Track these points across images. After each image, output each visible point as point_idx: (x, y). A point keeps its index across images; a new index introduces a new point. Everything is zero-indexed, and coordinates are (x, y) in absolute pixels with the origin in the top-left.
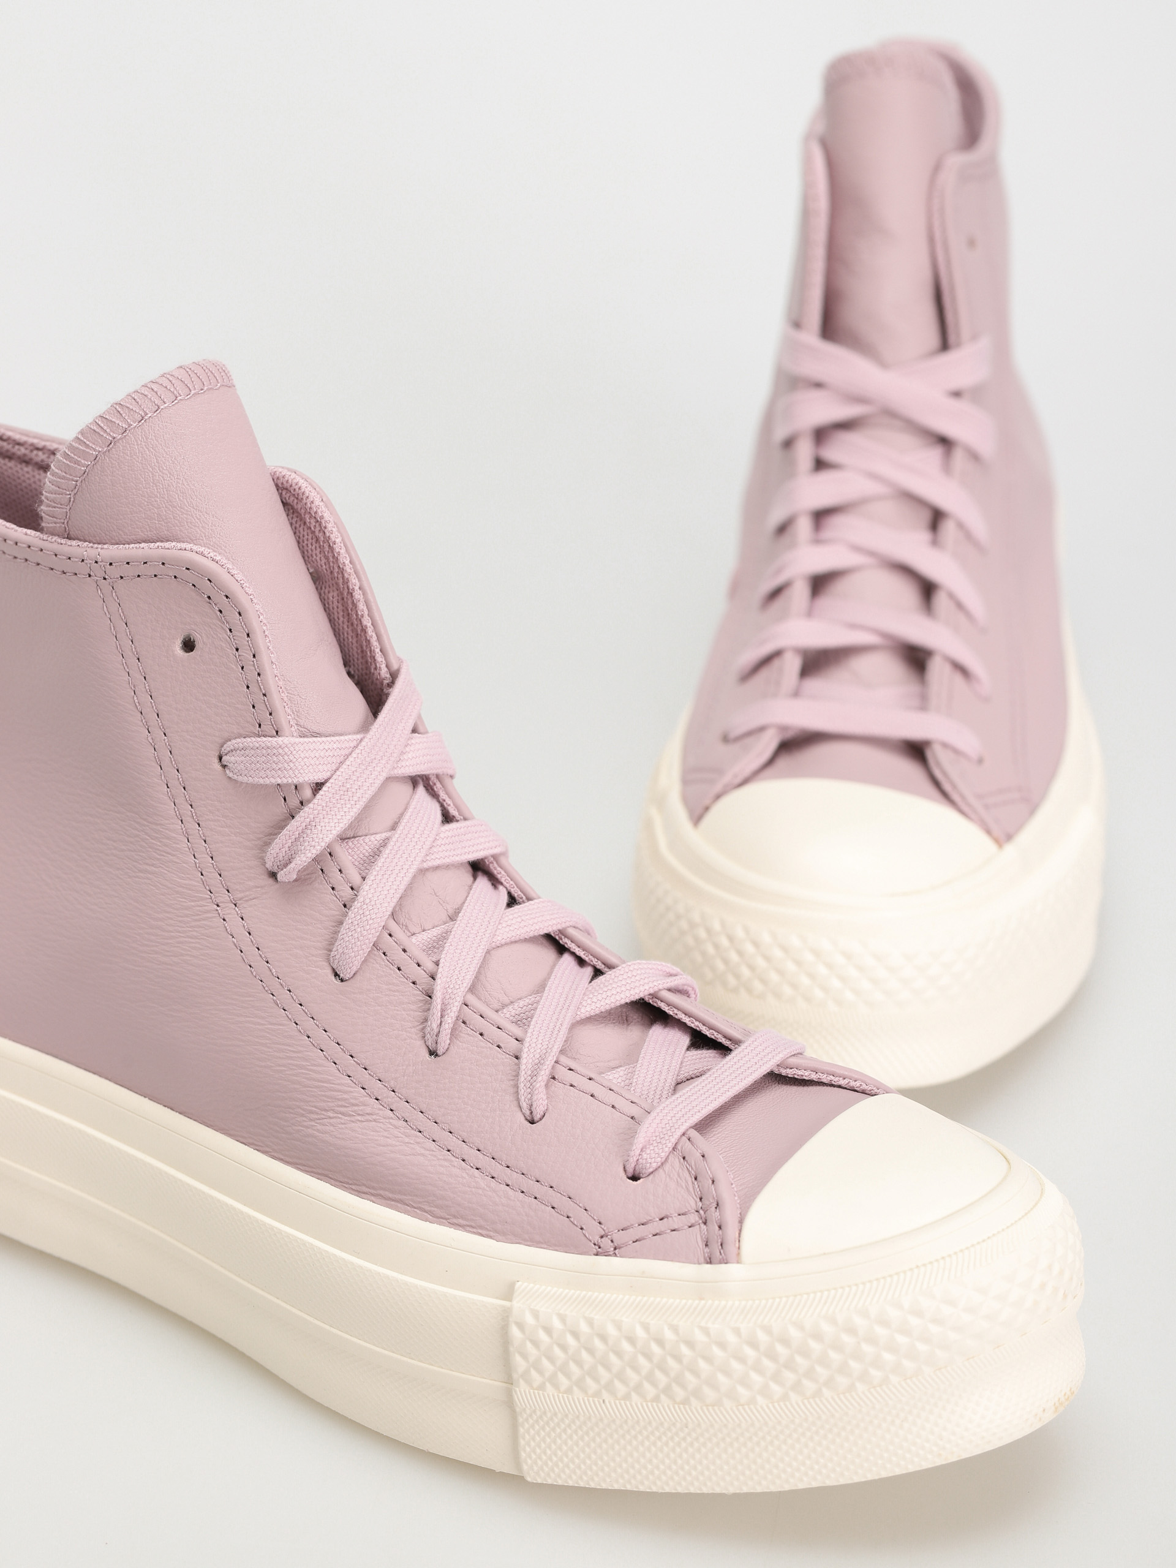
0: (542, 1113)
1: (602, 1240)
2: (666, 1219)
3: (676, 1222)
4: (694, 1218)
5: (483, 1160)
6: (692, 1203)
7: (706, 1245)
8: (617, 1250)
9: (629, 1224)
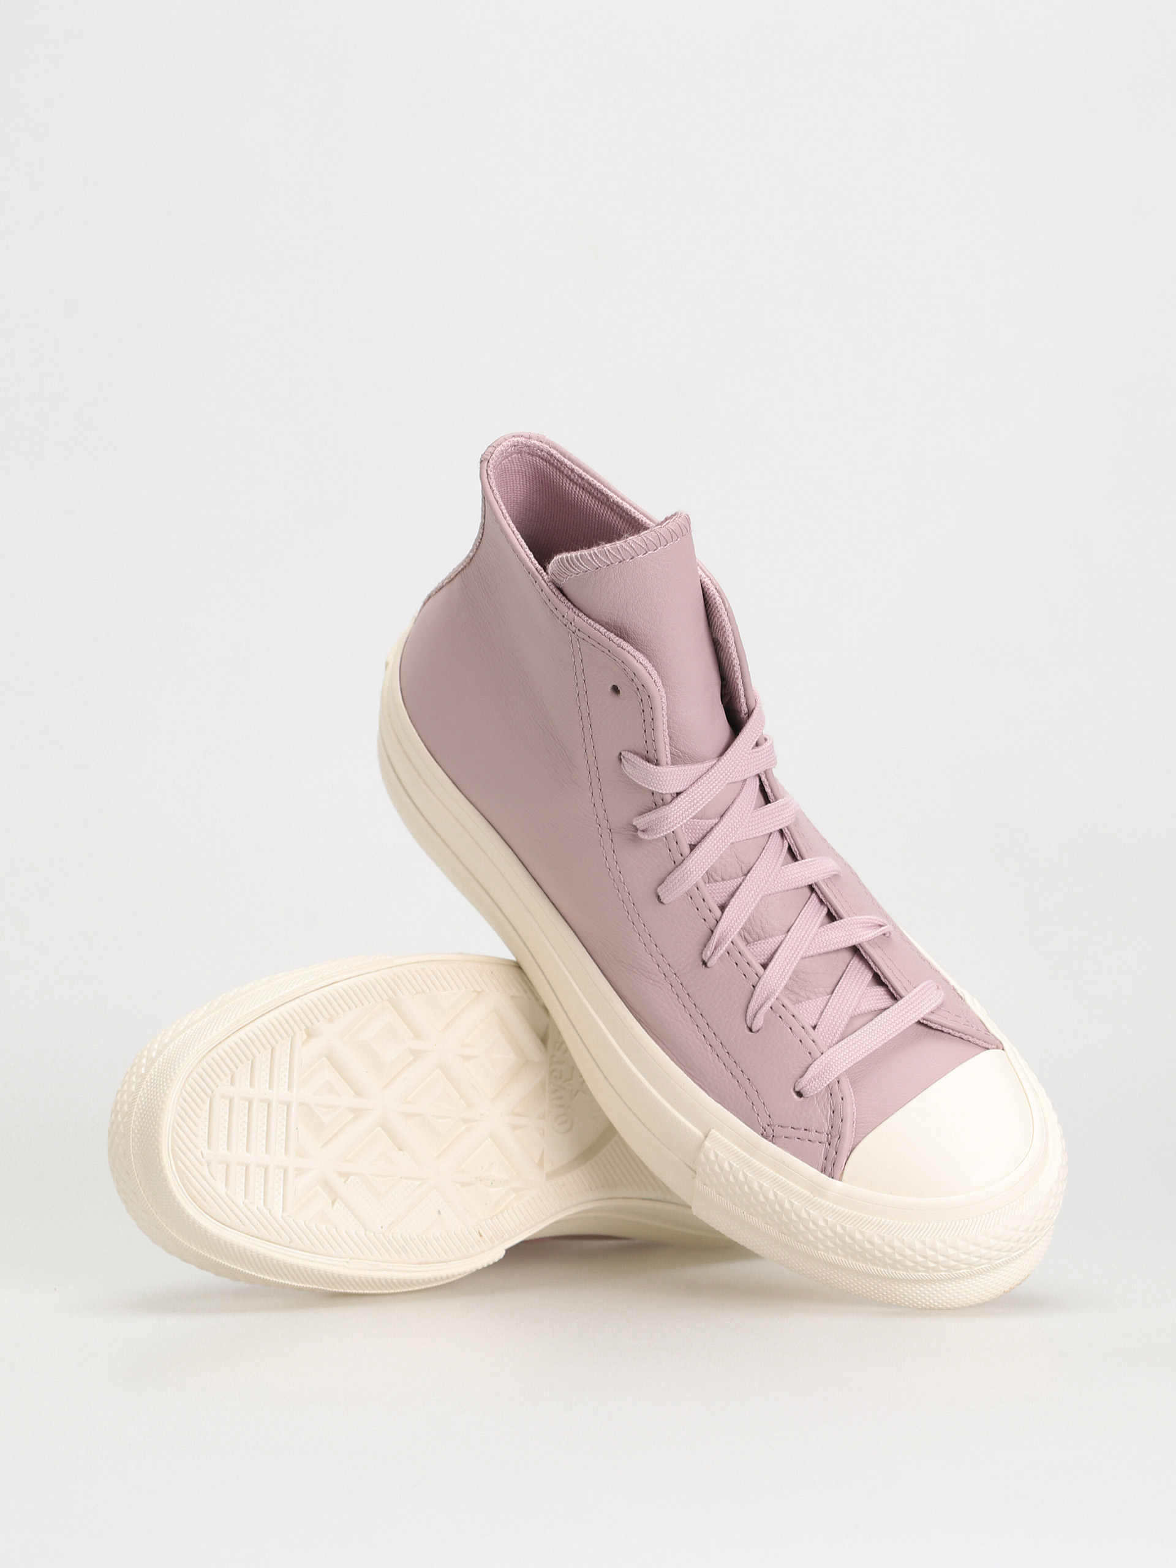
0: (758, 1029)
1: (768, 1127)
2: (808, 1132)
3: (813, 1135)
4: (824, 1138)
5: (715, 1043)
6: (826, 1127)
7: (825, 1159)
8: (772, 1138)
9: (786, 1125)
